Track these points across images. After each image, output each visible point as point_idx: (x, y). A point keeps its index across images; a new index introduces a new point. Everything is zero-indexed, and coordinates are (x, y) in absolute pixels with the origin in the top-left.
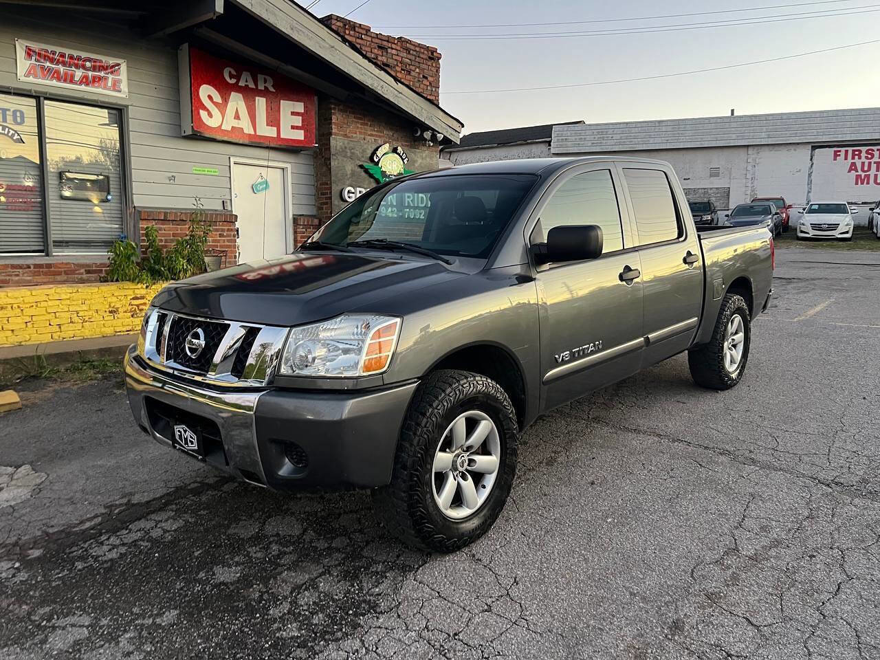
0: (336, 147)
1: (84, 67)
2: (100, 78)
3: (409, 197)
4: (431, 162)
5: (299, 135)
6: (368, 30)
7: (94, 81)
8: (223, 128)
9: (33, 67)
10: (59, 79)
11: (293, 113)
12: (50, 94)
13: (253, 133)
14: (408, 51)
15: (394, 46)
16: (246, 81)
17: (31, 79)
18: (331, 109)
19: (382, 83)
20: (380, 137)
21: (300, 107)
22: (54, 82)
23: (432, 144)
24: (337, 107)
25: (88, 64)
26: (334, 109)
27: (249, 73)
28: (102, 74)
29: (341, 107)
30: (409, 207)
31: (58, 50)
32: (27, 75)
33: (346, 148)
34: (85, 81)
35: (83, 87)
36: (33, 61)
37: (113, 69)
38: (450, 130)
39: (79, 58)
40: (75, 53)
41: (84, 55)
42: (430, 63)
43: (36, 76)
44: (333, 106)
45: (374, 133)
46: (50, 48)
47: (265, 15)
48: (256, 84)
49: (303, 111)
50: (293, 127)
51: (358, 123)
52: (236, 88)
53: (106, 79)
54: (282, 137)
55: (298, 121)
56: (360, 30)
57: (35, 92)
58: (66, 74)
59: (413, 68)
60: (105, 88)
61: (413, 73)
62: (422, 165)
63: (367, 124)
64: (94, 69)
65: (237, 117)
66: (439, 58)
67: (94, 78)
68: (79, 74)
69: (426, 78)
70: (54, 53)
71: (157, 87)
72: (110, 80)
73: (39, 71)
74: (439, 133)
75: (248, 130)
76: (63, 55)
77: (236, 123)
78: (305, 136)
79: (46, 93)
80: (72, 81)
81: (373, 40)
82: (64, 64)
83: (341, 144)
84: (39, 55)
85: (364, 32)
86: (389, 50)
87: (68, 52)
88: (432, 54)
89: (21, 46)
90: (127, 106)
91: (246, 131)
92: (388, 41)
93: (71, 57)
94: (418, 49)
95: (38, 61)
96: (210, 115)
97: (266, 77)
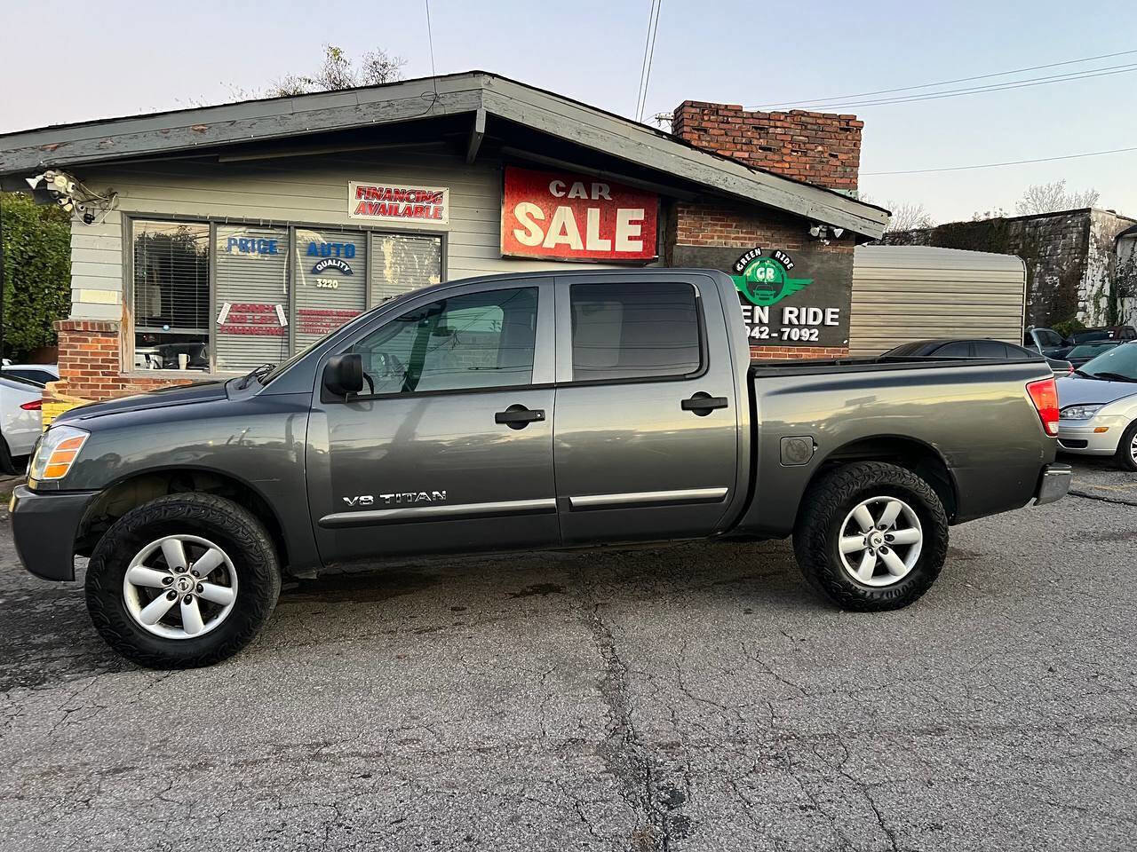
0: (681, 257)
1: (408, 200)
2: (422, 209)
3: (791, 312)
4: (839, 266)
5: (638, 246)
6: (737, 111)
7: (416, 212)
8: (545, 245)
9: (363, 205)
10: (384, 213)
11: (631, 222)
12: (375, 228)
13: (581, 248)
14: (804, 126)
15: (779, 124)
16: (578, 193)
17: (360, 216)
18: (677, 212)
19: (726, 175)
20: (750, 239)
21: (639, 214)
22: (380, 217)
23: (828, 243)
24: (686, 210)
25: (412, 196)
26: (682, 212)
27: (581, 184)
28: (425, 204)
29: (692, 209)
30: (791, 325)
31: (385, 186)
32: (356, 213)
33: (695, 257)
34: (408, 212)
35: (406, 219)
36: (363, 200)
37: (436, 198)
38: (861, 222)
39: (404, 192)
40: (400, 187)
41: (408, 188)
42: (842, 136)
43: (364, 213)
44: (680, 209)
45: (741, 235)
46: (378, 186)
47: (540, 125)
48: (590, 196)
49: (643, 219)
50: (630, 238)
51: (716, 225)
52: (564, 201)
53: (428, 208)
54: (616, 250)
55: (637, 230)
56: (725, 113)
57: (363, 227)
58: (391, 207)
59: (812, 146)
60: (427, 217)
61: (810, 153)
62: (821, 271)
63: (731, 226)
64: (417, 200)
65: (563, 232)
66: (859, 128)
67: (417, 208)
68: (402, 206)
69: (836, 156)
70: (381, 190)
71: (479, 210)
72: (432, 208)
73: (367, 209)
74: (837, 227)
75: (576, 245)
76: (389, 191)
77: (562, 240)
78: (644, 248)
79: (371, 227)
80: (396, 214)
81: (746, 121)
82: (390, 199)
83: (688, 253)
84: (369, 193)
85: (733, 114)
86: (771, 130)
87: (393, 187)
88: (848, 124)
89: (353, 187)
90: (447, 232)
91: (573, 248)
92: (769, 119)
93: (397, 192)
94: (819, 121)
95: (366, 198)
96: (528, 233)
97: (601, 185)
